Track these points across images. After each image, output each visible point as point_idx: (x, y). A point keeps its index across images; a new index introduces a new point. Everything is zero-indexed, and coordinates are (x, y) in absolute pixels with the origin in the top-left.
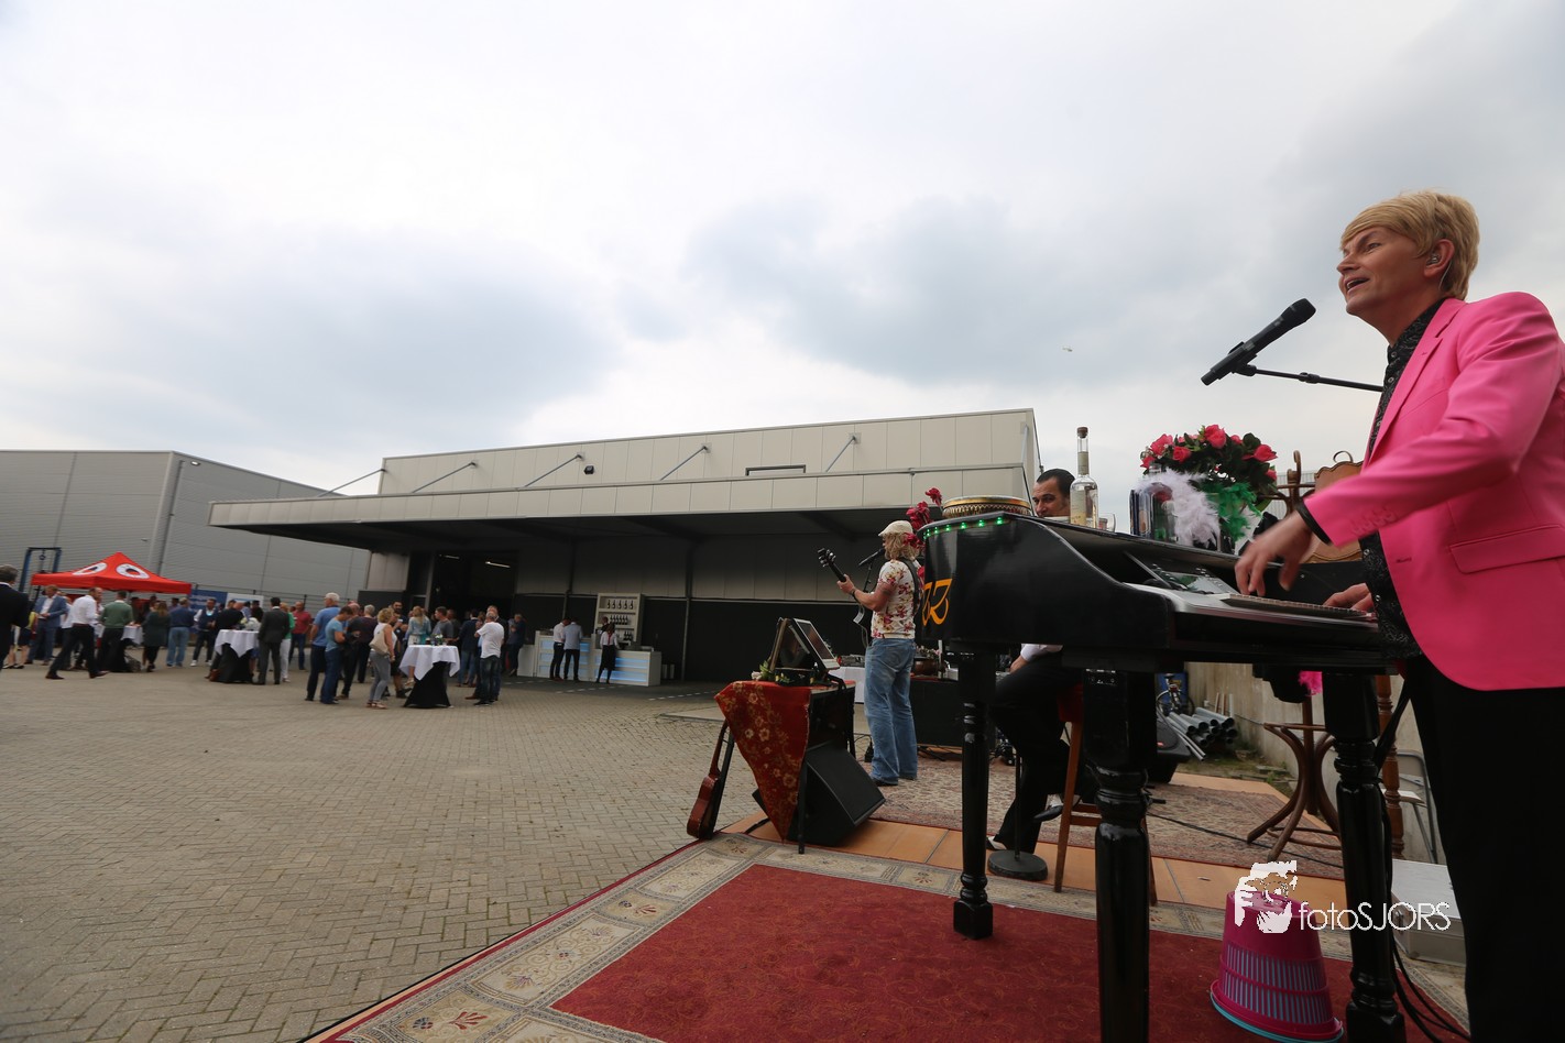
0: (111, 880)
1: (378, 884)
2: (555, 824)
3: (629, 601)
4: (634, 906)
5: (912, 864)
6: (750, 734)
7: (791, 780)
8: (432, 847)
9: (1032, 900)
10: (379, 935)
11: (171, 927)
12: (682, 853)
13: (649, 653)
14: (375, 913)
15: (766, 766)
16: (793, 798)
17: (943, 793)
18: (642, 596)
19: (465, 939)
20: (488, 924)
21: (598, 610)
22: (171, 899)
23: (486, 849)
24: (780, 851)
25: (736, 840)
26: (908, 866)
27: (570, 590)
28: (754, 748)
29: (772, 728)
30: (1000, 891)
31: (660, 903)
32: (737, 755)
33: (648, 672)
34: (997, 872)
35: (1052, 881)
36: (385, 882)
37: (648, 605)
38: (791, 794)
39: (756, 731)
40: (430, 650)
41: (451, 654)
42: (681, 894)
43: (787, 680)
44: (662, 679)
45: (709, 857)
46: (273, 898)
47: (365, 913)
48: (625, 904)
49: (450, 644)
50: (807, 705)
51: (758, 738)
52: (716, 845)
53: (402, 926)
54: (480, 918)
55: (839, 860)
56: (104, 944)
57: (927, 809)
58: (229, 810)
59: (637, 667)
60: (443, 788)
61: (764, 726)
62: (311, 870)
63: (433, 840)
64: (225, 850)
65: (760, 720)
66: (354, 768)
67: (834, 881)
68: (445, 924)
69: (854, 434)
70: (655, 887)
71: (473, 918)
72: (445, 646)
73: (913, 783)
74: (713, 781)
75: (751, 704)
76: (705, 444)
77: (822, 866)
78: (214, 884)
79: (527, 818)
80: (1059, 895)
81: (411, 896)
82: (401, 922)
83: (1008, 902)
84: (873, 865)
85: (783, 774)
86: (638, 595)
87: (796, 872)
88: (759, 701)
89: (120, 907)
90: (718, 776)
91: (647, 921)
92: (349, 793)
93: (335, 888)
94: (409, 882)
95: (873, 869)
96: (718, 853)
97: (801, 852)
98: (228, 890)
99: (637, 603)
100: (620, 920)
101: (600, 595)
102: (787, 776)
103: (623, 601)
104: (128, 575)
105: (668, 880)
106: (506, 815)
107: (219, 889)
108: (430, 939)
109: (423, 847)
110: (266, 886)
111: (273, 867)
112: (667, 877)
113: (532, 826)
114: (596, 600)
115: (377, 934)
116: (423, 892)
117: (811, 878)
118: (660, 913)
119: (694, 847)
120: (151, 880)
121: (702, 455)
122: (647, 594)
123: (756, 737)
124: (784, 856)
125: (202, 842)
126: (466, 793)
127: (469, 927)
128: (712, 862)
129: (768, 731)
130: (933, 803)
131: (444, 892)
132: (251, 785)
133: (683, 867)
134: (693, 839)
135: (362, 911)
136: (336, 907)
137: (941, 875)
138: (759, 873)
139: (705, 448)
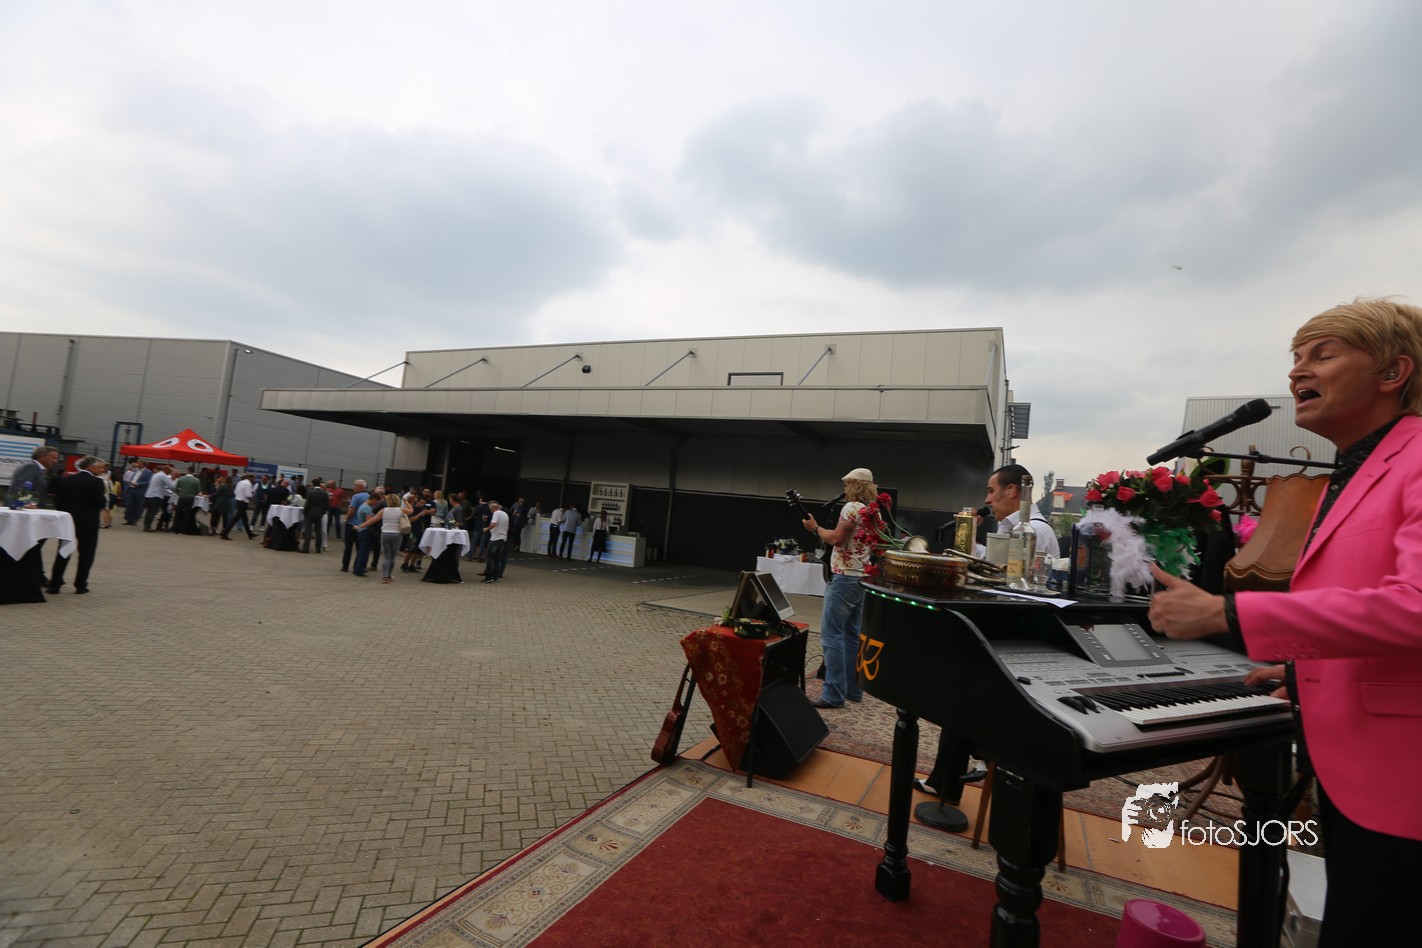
0: (184, 747)
1: (395, 765)
2: (544, 712)
3: (619, 489)
4: (600, 840)
5: (846, 805)
6: (710, 677)
7: (743, 722)
8: (440, 730)
9: (949, 857)
10: (394, 816)
11: (230, 796)
12: (645, 781)
13: (635, 539)
14: (393, 793)
15: (723, 707)
16: (745, 737)
17: (884, 719)
18: (630, 485)
19: (464, 825)
20: (484, 810)
21: (592, 496)
22: (230, 768)
23: (487, 735)
24: (731, 783)
25: (693, 768)
26: (843, 809)
27: (567, 477)
28: (712, 690)
29: (729, 675)
30: (922, 844)
31: (622, 839)
32: (697, 695)
33: (633, 555)
34: (923, 821)
35: (971, 834)
36: (401, 763)
37: (635, 493)
38: (744, 734)
39: (715, 674)
40: (444, 534)
41: (462, 536)
42: (640, 828)
43: (745, 633)
44: (646, 560)
45: (667, 786)
46: (311, 773)
47: (385, 793)
48: (592, 838)
49: (461, 528)
50: (762, 658)
51: (717, 682)
52: (677, 773)
53: (414, 808)
54: (478, 804)
55: (782, 797)
56: (178, 809)
57: (868, 739)
58: (277, 682)
59: (624, 550)
60: (452, 669)
61: (723, 672)
62: (341, 747)
63: (441, 722)
64: (273, 723)
65: (719, 666)
66: (379, 644)
67: (777, 822)
68: (448, 809)
69: (830, 346)
70: (619, 820)
71: (471, 804)
72: (457, 530)
73: (857, 706)
74: (675, 716)
75: (711, 651)
76: (692, 349)
77: (766, 803)
78: (264, 757)
79: (520, 704)
80: (974, 853)
81: (422, 778)
82: (412, 804)
83: (928, 858)
84: (812, 805)
85: (737, 715)
86: (627, 485)
87: (742, 809)
88: (719, 649)
89: (191, 774)
90: (681, 710)
91: (609, 859)
92: (374, 672)
93: (361, 766)
94: (420, 763)
95: (810, 810)
96: (676, 782)
97: (749, 785)
98: (275, 763)
99: (626, 491)
100: (586, 856)
101: (594, 483)
102: (740, 718)
103: (614, 489)
104: (197, 449)
105: (631, 812)
106: (504, 700)
107: (269, 761)
108: (437, 823)
109: (433, 729)
110: (305, 761)
111: (311, 742)
112: (629, 809)
113: (525, 713)
114: (590, 487)
115: (393, 814)
116: (432, 775)
117: (755, 817)
118: (621, 850)
119: (656, 775)
120: (214, 749)
121: (689, 359)
122: (635, 484)
123: (715, 680)
124: (734, 789)
125: (255, 713)
126: (472, 676)
127: (468, 813)
128: (670, 793)
129: (725, 677)
130: (872, 732)
131: (448, 776)
132: (295, 658)
133: (644, 797)
134: (656, 764)
135: (381, 790)
136: (362, 786)
137: (871, 820)
138: (711, 809)
139: (692, 353)
